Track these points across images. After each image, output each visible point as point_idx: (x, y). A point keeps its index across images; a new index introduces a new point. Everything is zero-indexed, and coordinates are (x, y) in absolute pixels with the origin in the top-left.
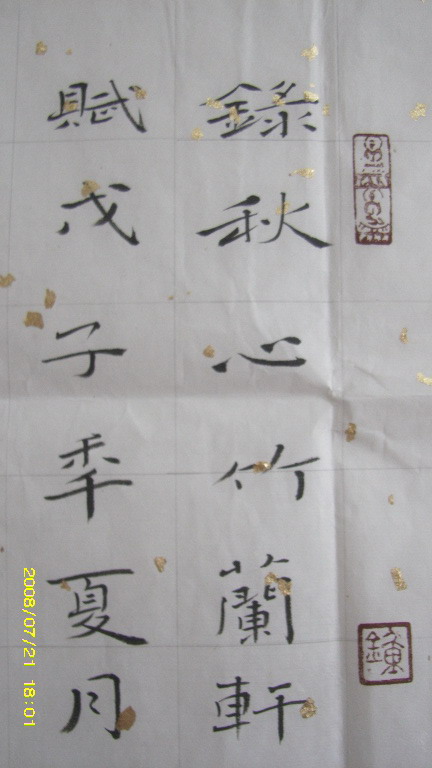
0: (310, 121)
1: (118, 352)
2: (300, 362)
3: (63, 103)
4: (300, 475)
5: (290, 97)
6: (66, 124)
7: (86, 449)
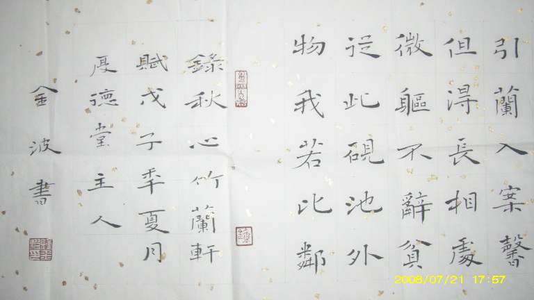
0: (221, 67)
1: (160, 142)
2: (217, 145)
3: (141, 61)
4: (217, 180)
5: (214, 59)
6: (142, 68)
7: (150, 172)
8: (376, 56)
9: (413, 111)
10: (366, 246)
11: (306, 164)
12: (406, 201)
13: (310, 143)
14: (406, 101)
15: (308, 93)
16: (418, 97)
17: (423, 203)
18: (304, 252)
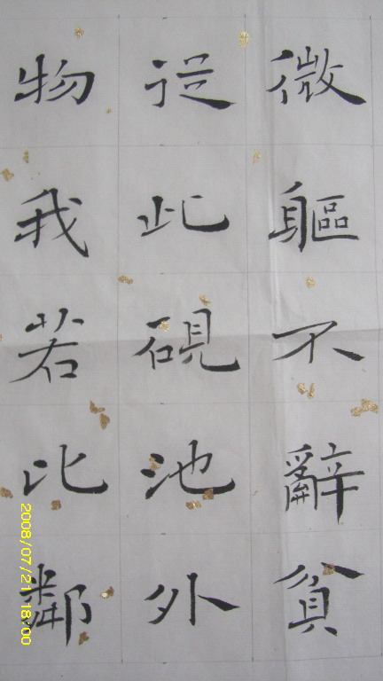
8: (221, 105)
9: (315, 239)
10: (193, 577)
11: (42, 372)
12: (295, 464)
13: (53, 318)
14: (297, 215)
15: (50, 196)
16: (328, 204)
17: (341, 471)
18: (40, 588)
